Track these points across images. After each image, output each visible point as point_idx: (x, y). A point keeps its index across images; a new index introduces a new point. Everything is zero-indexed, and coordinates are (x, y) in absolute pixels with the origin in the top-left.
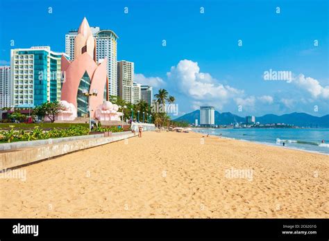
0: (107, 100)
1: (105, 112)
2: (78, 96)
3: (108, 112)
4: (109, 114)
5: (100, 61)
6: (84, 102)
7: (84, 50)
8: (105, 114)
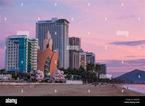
0: (58, 69)
1: (57, 75)
2: (45, 68)
3: (58, 75)
4: (59, 76)
5: (55, 51)
6: (47, 70)
7: (48, 46)
8: (57, 76)
